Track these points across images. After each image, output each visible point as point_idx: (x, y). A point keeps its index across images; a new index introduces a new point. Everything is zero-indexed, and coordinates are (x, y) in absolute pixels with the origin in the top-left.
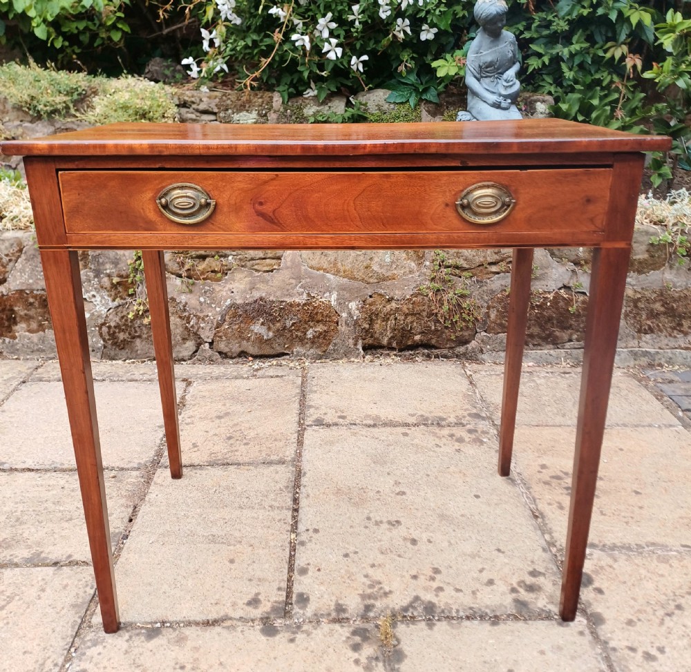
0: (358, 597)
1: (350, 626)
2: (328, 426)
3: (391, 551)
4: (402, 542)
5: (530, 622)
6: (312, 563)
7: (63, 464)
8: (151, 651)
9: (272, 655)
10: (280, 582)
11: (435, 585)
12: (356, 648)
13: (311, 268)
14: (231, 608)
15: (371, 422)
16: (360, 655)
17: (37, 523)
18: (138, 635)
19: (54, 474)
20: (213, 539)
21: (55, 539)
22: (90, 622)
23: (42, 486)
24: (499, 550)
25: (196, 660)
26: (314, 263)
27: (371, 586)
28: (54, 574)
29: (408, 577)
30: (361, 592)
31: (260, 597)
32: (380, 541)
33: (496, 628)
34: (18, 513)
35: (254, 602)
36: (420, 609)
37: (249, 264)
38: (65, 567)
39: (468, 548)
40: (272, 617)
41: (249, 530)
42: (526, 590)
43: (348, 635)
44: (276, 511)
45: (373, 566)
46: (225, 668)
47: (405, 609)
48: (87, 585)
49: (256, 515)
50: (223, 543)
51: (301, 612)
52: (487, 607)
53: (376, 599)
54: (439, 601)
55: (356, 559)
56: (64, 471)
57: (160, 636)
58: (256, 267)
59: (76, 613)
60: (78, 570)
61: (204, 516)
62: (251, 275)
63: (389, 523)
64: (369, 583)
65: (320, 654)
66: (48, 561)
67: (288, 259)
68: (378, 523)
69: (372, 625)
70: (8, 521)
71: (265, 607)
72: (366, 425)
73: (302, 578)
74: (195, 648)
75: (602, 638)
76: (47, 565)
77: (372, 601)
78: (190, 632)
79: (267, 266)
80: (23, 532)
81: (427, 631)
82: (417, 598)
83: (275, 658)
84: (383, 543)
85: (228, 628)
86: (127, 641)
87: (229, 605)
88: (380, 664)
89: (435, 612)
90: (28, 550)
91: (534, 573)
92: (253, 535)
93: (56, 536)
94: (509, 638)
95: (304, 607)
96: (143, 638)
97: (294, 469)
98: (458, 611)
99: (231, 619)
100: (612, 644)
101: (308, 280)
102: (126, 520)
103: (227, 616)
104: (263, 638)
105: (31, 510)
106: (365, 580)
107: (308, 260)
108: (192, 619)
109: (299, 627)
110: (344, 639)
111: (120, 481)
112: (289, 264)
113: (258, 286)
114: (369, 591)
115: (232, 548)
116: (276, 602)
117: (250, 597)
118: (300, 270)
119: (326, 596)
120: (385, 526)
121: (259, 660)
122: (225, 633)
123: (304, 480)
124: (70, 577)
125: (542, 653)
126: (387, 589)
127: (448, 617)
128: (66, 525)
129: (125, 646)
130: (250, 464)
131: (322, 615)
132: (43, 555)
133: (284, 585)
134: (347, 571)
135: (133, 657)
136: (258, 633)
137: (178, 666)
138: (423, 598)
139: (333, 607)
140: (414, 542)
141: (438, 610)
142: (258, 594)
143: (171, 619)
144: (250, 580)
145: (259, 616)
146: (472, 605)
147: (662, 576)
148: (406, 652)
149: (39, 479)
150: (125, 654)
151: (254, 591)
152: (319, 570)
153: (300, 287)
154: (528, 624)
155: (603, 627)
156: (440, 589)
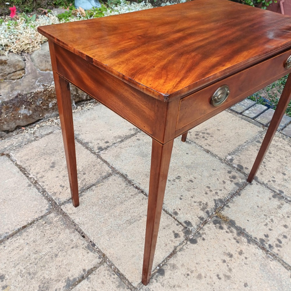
0: (201, 211)
1: (211, 222)
2: (106, 149)
3: (190, 189)
4: (188, 184)
5: (245, 188)
6: (175, 209)
7: (6, 233)
8: (170, 278)
9: (206, 249)
10: (174, 222)
11: (214, 192)
12: (221, 228)
13: (42, 70)
14: (173, 243)
15: (119, 140)
16: (225, 229)
17: (43, 268)
18: (157, 277)
19: (9, 240)
20: (129, 222)
21: (66, 268)
22: (134, 287)
23: (13, 250)
24: (213, 170)
25: (188, 269)
26: (43, 67)
27: (200, 205)
28: (90, 282)
29: (205, 195)
30: (200, 209)
31: (176, 232)
32: (182, 187)
33: (241, 196)
34: (24, 271)
35: (176, 235)
36: (219, 203)
37: (8, 77)
38: (89, 276)
39: (206, 174)
40: (188, 236)
41: (137, 210)
42: (234, 179)
43: (214, 225)
44: (137, 196)
45: (192, 197)
46: (199, 264)
47: (216, 206)
48: (111, 275)
49: (132, 202)
50: (135, 221)
51: (192, 228)
52: (232, 191)
53: (206, 208)
54: (221, 197)
55: (185, 198)
56: (12, 235)
57: (165, 271)
58: (12, 78)
59: (124, 288)
60: (97, 272)
61: (112, 215)
62: (10, 83)
63: (177, 178)
64: (198, 204)
65: (216, 238)
66: (77, 279)
67: (29, 68)
68: (174, 180)
69: (215, 217)
70: (25, 278)
71: (182, 234)
72: (119, 142)
73: (178, 216)
74: (182, 265)
75: (261, 182)
76: (80, 281)
77: (206, 210)
78: (172, 261)
79: (18, 75)
80: (44, 277)
81: (230, 209)
82: (215, 200)
83: (208, 249)
84: (184, 187)
85: (180, 250)
86: (157, 282)
87: (170, 242)
88: (232, 228)
89: (223, 201)
90: (61, 282)
91: (229, 172)
92: (141, 211)
93: (63, 267)
94: (247, 197)
95: (192, 226)
96: (161, 277)
97: (119, 175)
98: (227, 197)
99: (177, 246)
100: (265, 183)
101: (41, 77)
102: (82, 238)
103: (175, 247)
104: (195, 245)
105: (28, 264)
106: (196, 204)
107: (39, 67)
108: (166, 257)
109: (199, 233)
110: (215, 228)
111: (51, 223)
112: (30, 71)
113: (16, 88)
114: (201, 207)
115: (140, 221)
116: (182, 230)
117: (173, 235)
118: (36, 73)
119: (193, 217)
120: (177, 180)
121: (205, 253)
122: (182, 252)
123: (129, 178)
124: (98, 278)
125: (258, 196)
126: (205, 203)
127: (227, 200)
128: (59, 259)
129: (159, 284)
130: (98, 182)
131: (199, 224)
132: (71, 279)
133: (177, 223)
134: (188, 204)
135: (168, 285)
136: (191, 245)
137: (186, 276)
138: (216, 199)
139: (199, 220)
140: (191, 181)
141: (224, 200)
142: (174, 232)
143: (160, 262)
144: (164, 228)
145: (184, 239)
146: (229, 193)
147: (252, 155)
148: (233, 220)
149: (6, 248)
150: (163, 287)
151: (171, 231)
152: (180, 210)
153: (38, 82)
154: (245, 189)
155: (259, 179)
156: (216, 193)
